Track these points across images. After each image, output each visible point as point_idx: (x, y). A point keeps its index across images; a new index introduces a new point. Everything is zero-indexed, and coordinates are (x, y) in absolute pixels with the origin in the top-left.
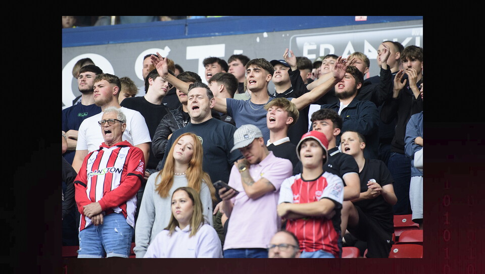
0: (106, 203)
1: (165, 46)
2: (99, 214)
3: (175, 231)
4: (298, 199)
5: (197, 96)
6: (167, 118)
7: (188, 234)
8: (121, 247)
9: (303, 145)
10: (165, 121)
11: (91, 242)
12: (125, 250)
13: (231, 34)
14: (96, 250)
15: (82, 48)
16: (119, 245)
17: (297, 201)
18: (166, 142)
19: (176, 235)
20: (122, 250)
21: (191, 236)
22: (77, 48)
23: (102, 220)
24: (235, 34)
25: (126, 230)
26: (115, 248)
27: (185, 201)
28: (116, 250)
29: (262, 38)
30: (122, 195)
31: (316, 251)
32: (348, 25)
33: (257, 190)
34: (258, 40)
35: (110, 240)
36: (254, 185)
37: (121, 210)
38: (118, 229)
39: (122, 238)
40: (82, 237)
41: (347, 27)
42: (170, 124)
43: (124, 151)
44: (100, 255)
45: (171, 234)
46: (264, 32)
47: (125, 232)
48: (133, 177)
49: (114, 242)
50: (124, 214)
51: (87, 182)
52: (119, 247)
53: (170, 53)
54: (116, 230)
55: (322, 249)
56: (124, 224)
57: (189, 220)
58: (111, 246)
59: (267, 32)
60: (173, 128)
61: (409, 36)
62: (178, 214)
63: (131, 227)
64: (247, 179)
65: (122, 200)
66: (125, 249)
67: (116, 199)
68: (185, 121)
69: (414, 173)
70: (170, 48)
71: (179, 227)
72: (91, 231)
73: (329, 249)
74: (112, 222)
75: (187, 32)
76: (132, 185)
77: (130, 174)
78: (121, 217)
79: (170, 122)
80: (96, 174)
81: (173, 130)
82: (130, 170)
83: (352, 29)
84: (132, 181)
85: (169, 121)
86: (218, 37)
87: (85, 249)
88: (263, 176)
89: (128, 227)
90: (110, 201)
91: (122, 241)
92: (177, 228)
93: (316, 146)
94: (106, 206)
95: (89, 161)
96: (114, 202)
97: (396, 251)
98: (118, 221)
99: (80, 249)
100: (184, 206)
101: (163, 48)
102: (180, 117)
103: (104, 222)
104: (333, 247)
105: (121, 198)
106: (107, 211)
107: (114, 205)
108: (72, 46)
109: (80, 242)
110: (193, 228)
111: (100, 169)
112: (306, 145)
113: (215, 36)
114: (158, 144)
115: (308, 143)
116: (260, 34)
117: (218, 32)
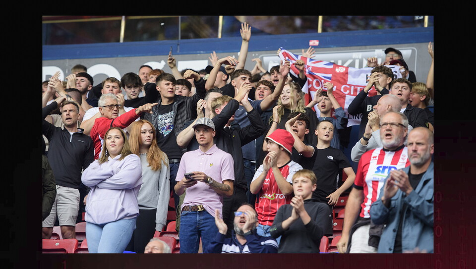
1: (161, 60)
53: (165, 66)
75: (179, 50)
86: (203, 55)
97: (335, 224)
101: (160, 62)
113: (200, 53)
116: (235, 53)
117: (203, 51)
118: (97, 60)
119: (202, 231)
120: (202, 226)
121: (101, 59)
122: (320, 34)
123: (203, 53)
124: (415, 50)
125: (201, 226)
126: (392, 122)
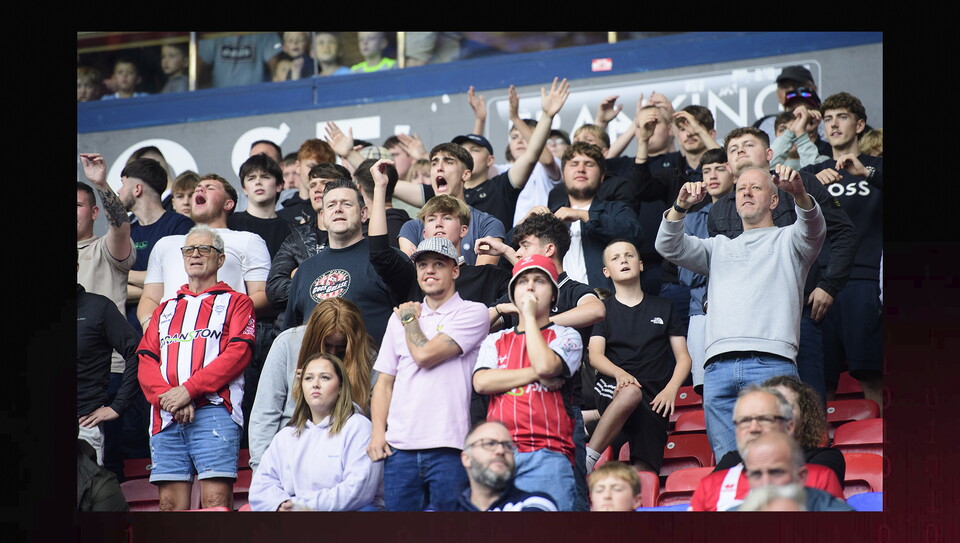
0: (197, 387)
1: (281, 123)
2: (187, 405)
3: (306, 427)
4: (505, 362)
5: (343, 201)
6: (290, 242)
7: (326, 432)
8: (224, 461)
9: (520, 280)
10: (288, 246)
11: (171, 453)
12: (233, 466)
13: (389, 100)
14: (181, 466)
15: (142, 130)
16: (222, 457)
17: (504, 366)
18: (288, 283)
19: (306, 433)
20: (227, 465)
21: (331, 434)
22: (134, 131)
23: (191, 416)
24: (396, 99)
25: (232, 432)
26: (216, 463)
27: (328, 378)
28: (218, 465)
29: (440, 104)
30: (222, 374)
31: (537, 450)
32: (581, 77)
33: (432, 354)
34: (434, 107)
35: (206, 450)
36: (427, 346)
37: (222, 400)
38: (218, 431)
39: (225, 446)
40: (157, 446)
41: (580, 81)
42: (295, 251)
43: (222, 301)
44: (187, 473)
45: (300, 434)
46: (443, 94)
47: (230, 435)
48: (239, 344)
49: (213, 454)
50: (227, 406)
51: (159, 352)
52: (222, 461)
53: (289, 135)
54: (215, 433)
55: (547, 446)
56: (228, 422)
57: (331, 409)
58: (208, 459)
59: (449, 93)
60: (300, 257)
61: (682, 93)
62: (316, 397)
63: (239, 426)
64: (414, 336)
65: (222, 382)
66: (233, 463)
67: (213, 379)
68: (320, 244)
69: (695, 310)
70: (289, 126)
71: (312, 420)
72: (171, 435)
73: (558, 445)
74: (208, 420)
75: (316, 98)
76: (239, 357)
77: (235, 340)
78: (222, 411)
79: (296, 248)
80: (178, 340)
81: (300, 261)
82: (233, 332)
83: (587, 84)
84: (238, 351)
85: (294, 245)
86: (369, 106)
87: (163, 465)
88: (441, 330)
89: (235, 426)
90: (203, 383)
91: (227, 450)
92: (308, 422)
93: (543, 282)
94: (197, 391)
95: (162, 318)
96: (210, 385)
97: (671, 445)
98: (218, 418)
99: (154, 466)
100: (327, 386)
101: (277, 126)
102: (312, 239)
103: (195, 420)
104: (564, 442)
105: (221, 378)
106: (200, 400)
107: (209, 389)
108: (125, 128)
109: (153, 454)
110: (336, 421)
111: (184, 332)
112: (527, 281)
113: (363, 103)
114: (275, 285)
115: (531, 277)
116: (436, 98)
117: (368, 97)
118: (143, 130)
119: (431, 484)
120: (431, 472)
121: (150, 129)
122: (613, 45)
123: (369, 103)
124: (817, 67)
125: (428, 474)
126: (760, 414)
